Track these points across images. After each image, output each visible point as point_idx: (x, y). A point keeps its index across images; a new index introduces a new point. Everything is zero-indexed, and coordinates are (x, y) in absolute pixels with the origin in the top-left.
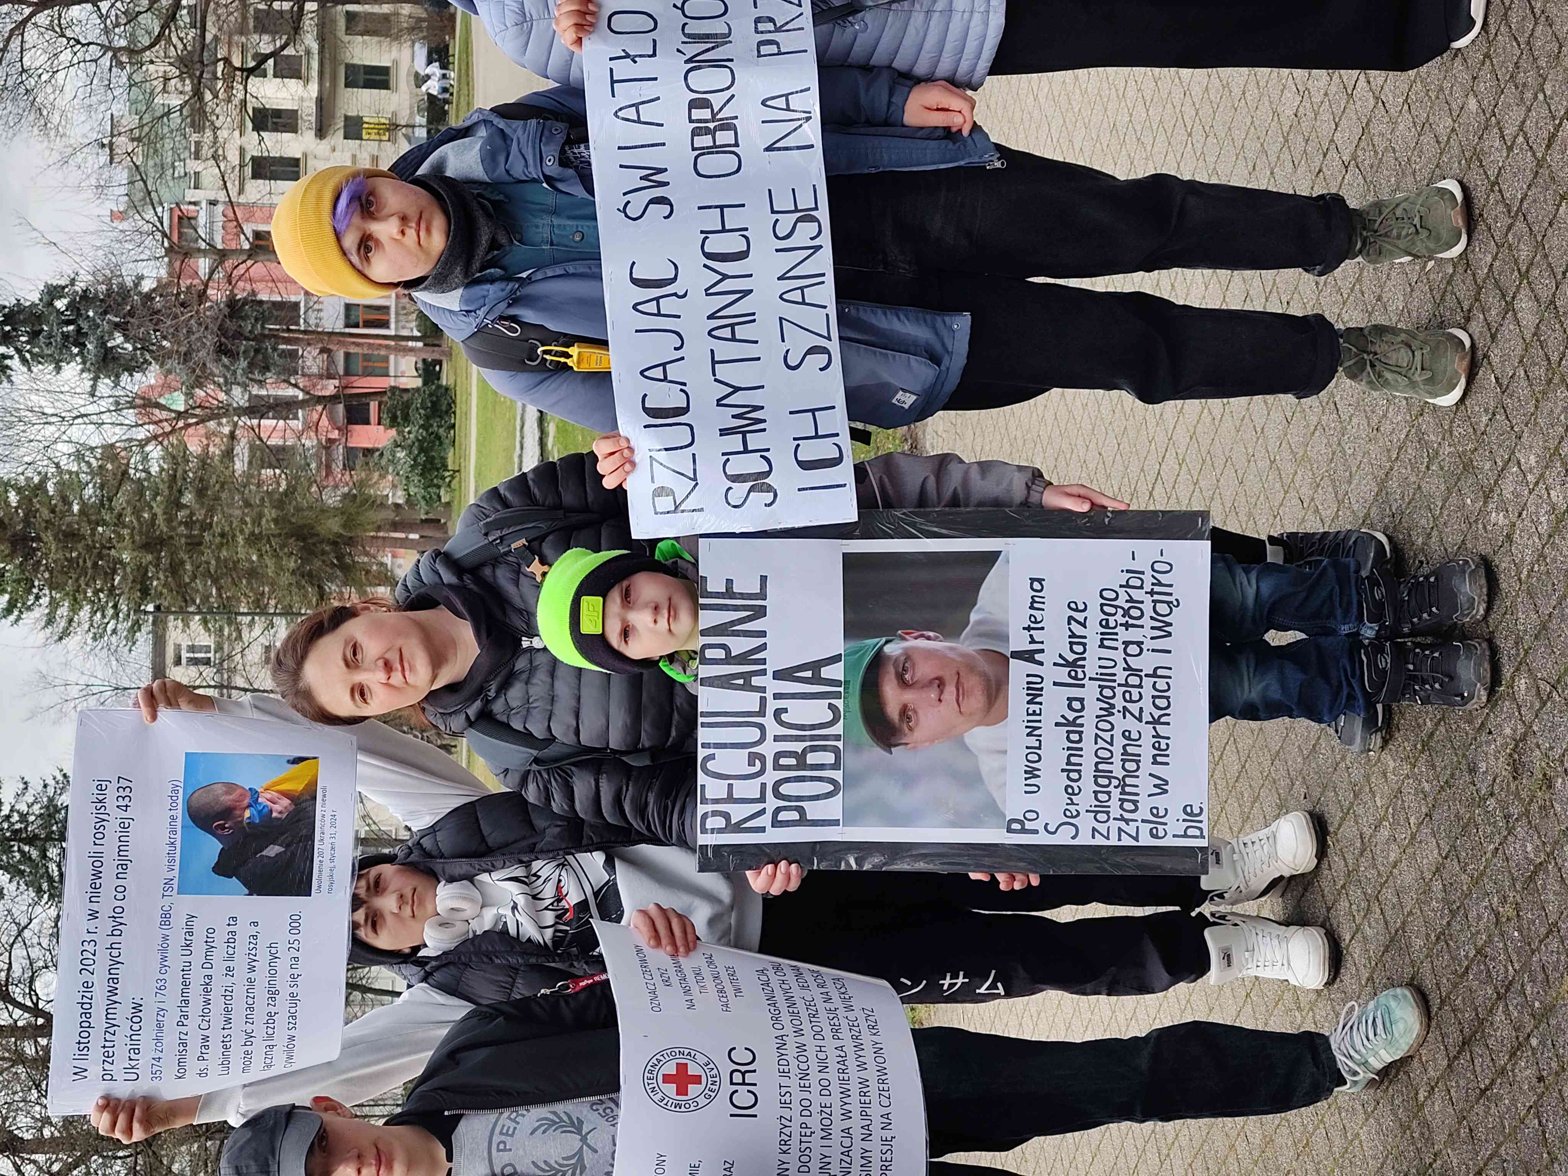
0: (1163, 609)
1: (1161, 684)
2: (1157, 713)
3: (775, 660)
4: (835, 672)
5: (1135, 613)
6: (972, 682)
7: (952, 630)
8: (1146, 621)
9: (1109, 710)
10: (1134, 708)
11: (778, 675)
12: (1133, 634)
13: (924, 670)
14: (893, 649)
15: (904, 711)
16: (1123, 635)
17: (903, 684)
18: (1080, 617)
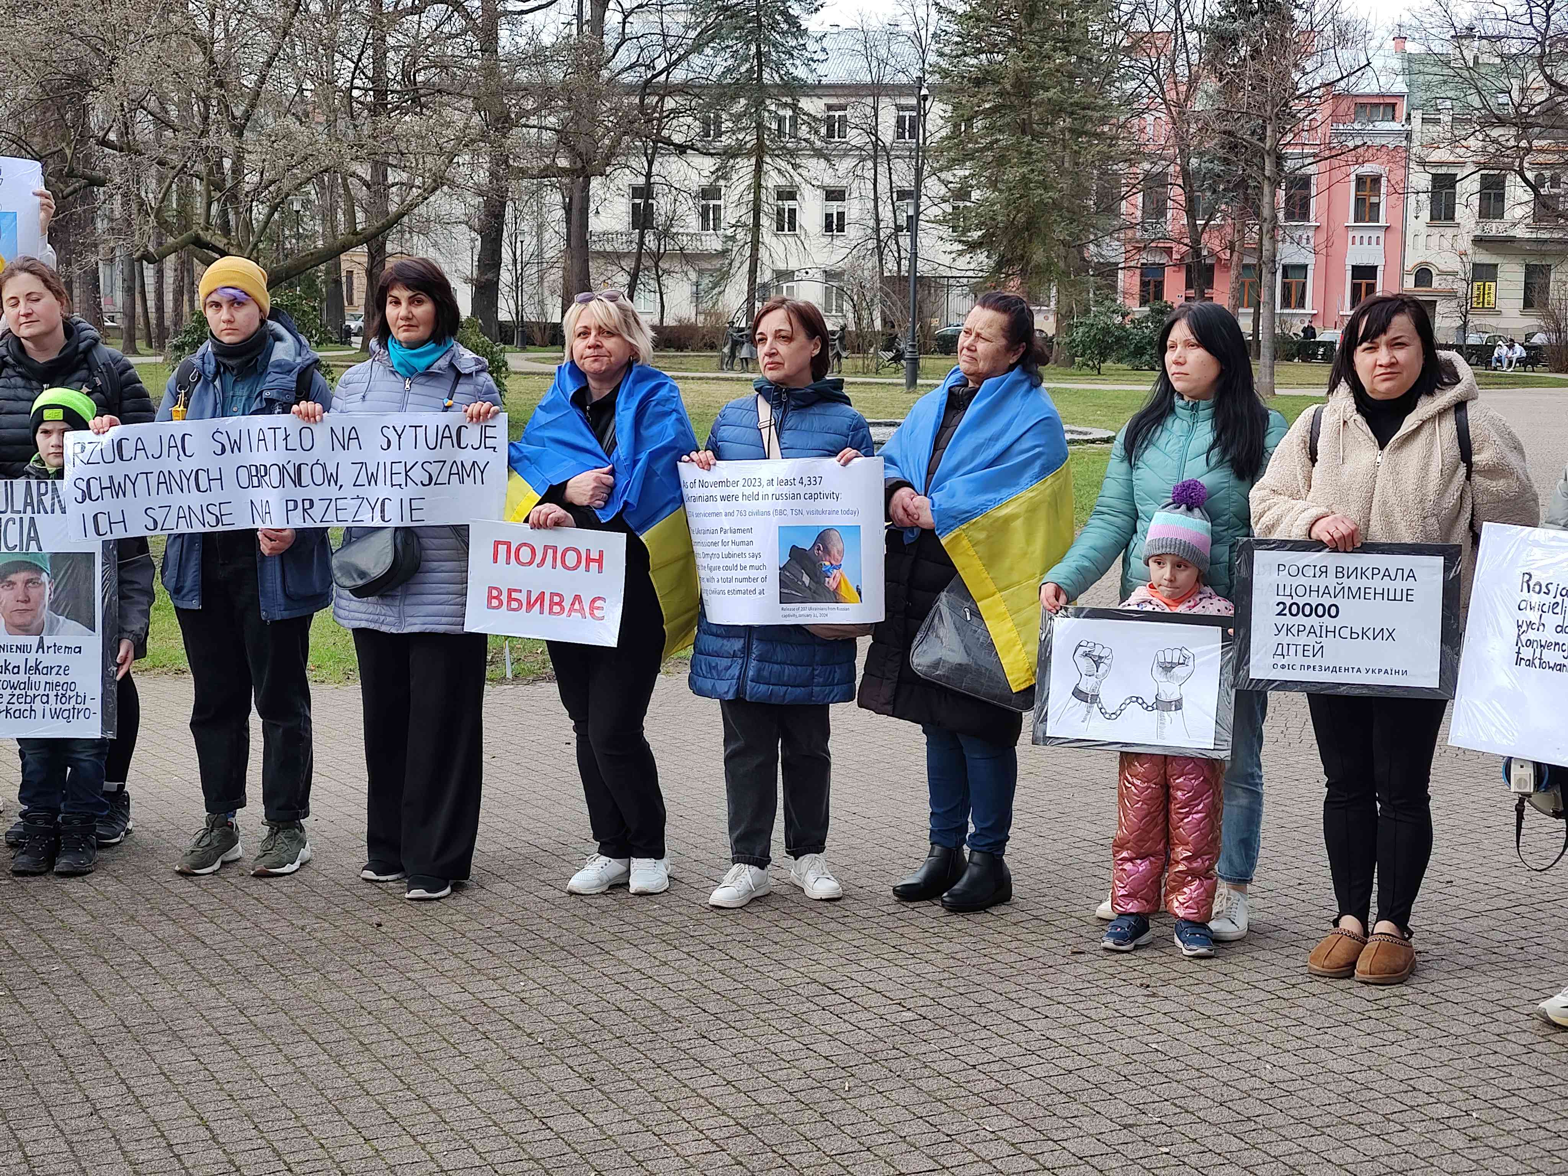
0: (66, 714)
1: (27, 714)
2: (12, 712)
3: (39, 518)
4: (33, 548)
5: (64, 700)
6: (28, 618)
7: (55, 606)
8: (59, 705)
9: (13, 687)
10: (14, 700)
11: (32, 519)
12: (52, 699)
13: (33, 592)
14: (44, 577)
15: (12, 583)
16: (52, 694)
17: (28, 582)
18: (61, 672)
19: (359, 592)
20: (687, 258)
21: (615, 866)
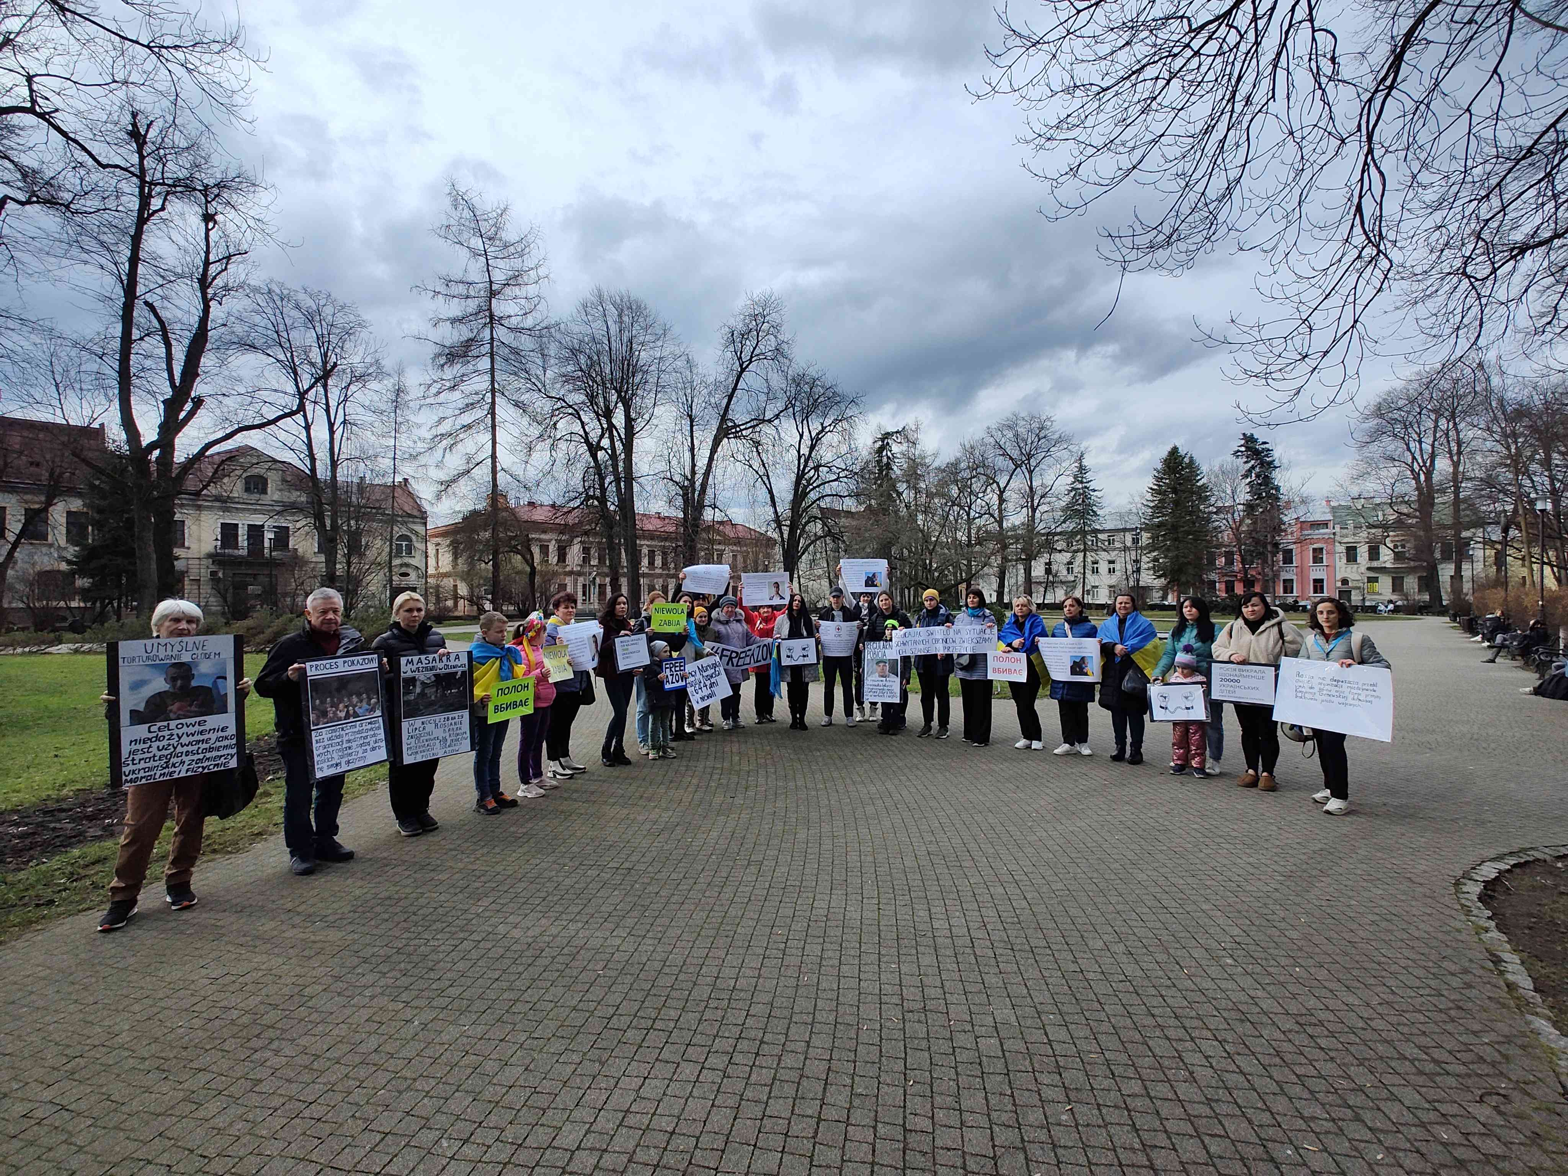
14: (887, 664)
19: (961, 669)
20: (1062, 582)
21: (1028, 742)
